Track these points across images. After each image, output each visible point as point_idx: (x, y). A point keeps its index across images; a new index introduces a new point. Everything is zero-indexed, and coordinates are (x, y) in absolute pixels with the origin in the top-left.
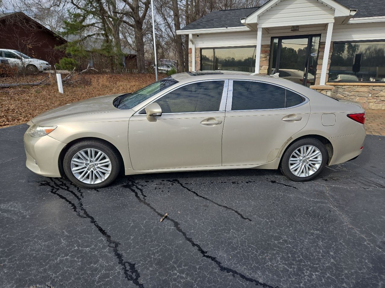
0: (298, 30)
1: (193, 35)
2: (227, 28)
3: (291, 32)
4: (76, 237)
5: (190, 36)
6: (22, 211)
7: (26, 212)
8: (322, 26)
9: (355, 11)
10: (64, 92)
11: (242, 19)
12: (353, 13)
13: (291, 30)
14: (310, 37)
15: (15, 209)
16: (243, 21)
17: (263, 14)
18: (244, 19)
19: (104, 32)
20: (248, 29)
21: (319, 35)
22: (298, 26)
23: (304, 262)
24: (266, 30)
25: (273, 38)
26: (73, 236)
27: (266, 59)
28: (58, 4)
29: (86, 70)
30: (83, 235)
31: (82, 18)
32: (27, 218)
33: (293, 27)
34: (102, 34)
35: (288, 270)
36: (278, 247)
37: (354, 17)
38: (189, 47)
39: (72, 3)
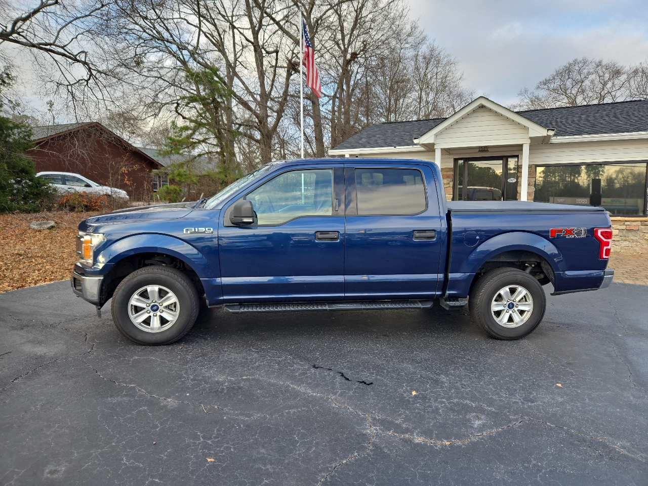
0: (488, 151)
1: (351, 156)
2: (395, 147)
3: (479, 153)
11: (415, 139)
13: (478, 151)
14: (505, 159)
16: (416, 141)
17: (441, 132)
19: (219, 150)
20: (423, 148)
21: (517, 156)
24: (446, 152)
25: (456, 160)
27: (448, 186)
28: (157, 113)
31: (190, 132)
33: (482, 147)
34: (217, 152)
37: (554, 136)
39: (177, 111)
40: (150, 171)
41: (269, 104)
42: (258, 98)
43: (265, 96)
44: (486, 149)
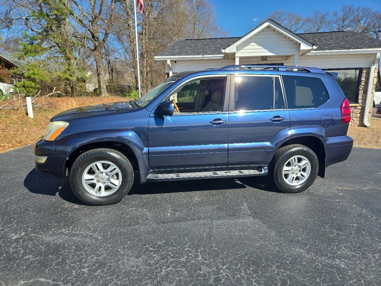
0: (267, 60)
1: (171, 61)
2: (203, 56)
3: (260, 61)
4: (163, 251)
5: (169, 62)
6: (89, 233)
7: (94, 234)
8: (283, 57)
9: (317, 45)
10: (34, 116)
11: (223, 49)
12: (315, 47)
13: (261, 59)
15: (81, 233)
16: (223, 51)
17: (240, 45)
18: (225, 49)
21: (282, 64)
22: (266, 57)
23: (363, 248)
26: (159, 250)
29: (51, 93)
33: (263, 57)
35: (356, 256)
36: (337, 239)
37: (315, 50)
44: (266, 58)
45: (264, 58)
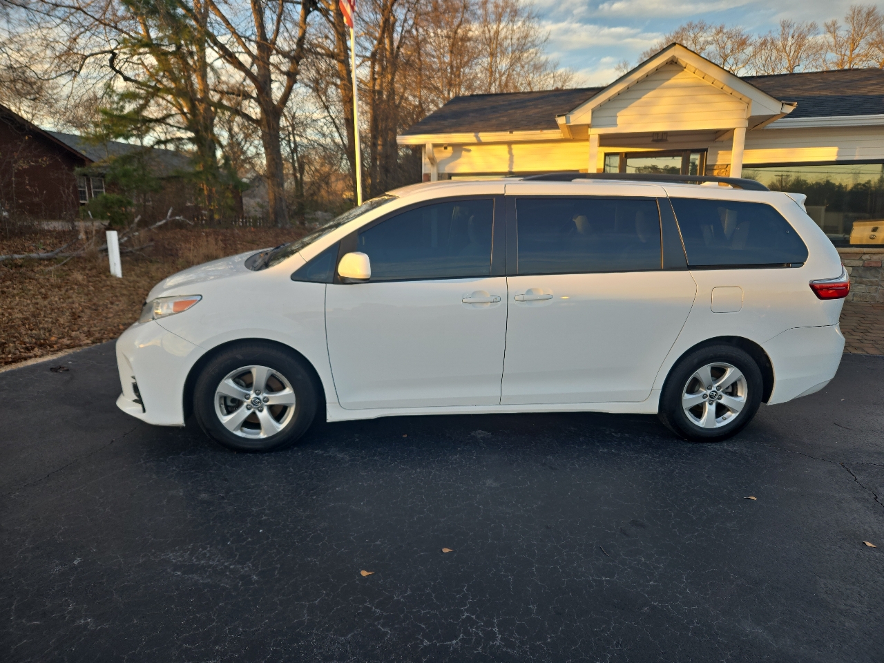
0: (666, 140)
1: (435, 146)
2: (511, 132)
3: (651, 144)
4: (407, 617)
5: (429, 147)
6: (231, 565)
7: (243, 568)
8: (707, 134)
9: (791, 105)
10: (123, 274)
11: (559, 116)
12: (789, 109)
13: (651, 139)
14: (685, 154)
15: (211, 563)
16: (561, 121)
17: (601, 107)
18: (564, 115)
20: (561, 135)
21: (705, 151)
22: (665, 133)
25: (608, 156)
28: (77, 70)
29: (164, 221)
30: (419, 611)
31: (141, 102)
32: (256, 581)
33: (657, 133)
34: (189, 139)
37: (790, 115)
38: (423, 172)
39: (114, 69)
40: (72, 169)
41: (274, 59)
42: (253, 48)
43: (266, 46)
44: (664, 137)
45: (660, 138)
